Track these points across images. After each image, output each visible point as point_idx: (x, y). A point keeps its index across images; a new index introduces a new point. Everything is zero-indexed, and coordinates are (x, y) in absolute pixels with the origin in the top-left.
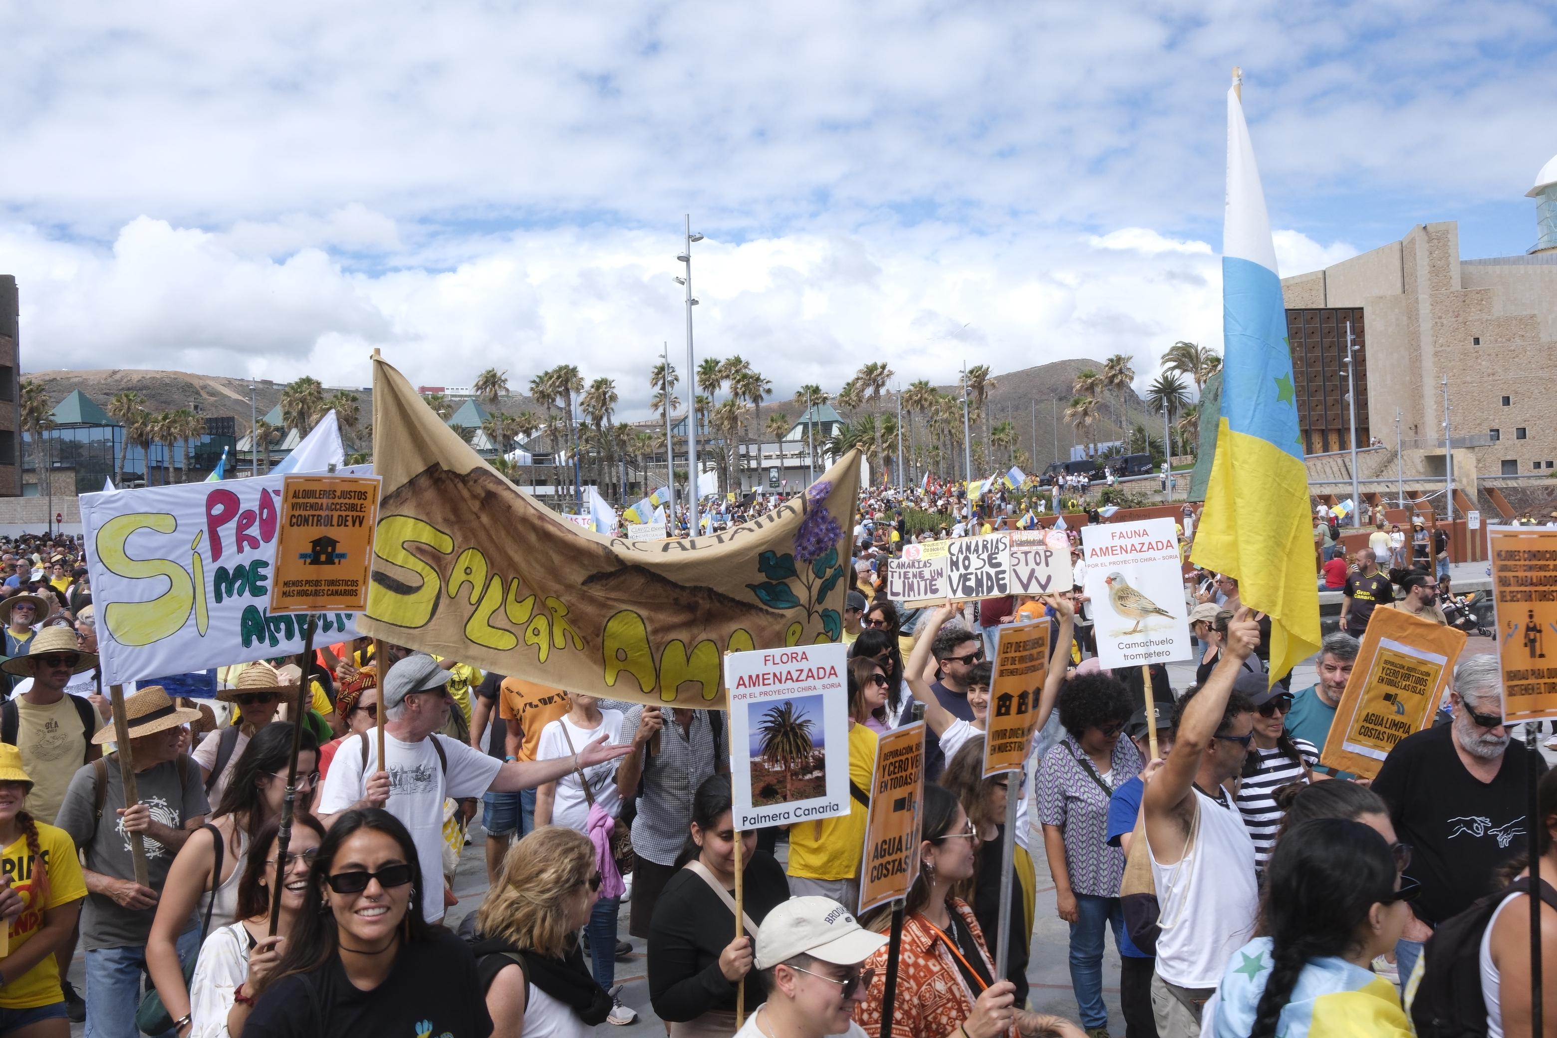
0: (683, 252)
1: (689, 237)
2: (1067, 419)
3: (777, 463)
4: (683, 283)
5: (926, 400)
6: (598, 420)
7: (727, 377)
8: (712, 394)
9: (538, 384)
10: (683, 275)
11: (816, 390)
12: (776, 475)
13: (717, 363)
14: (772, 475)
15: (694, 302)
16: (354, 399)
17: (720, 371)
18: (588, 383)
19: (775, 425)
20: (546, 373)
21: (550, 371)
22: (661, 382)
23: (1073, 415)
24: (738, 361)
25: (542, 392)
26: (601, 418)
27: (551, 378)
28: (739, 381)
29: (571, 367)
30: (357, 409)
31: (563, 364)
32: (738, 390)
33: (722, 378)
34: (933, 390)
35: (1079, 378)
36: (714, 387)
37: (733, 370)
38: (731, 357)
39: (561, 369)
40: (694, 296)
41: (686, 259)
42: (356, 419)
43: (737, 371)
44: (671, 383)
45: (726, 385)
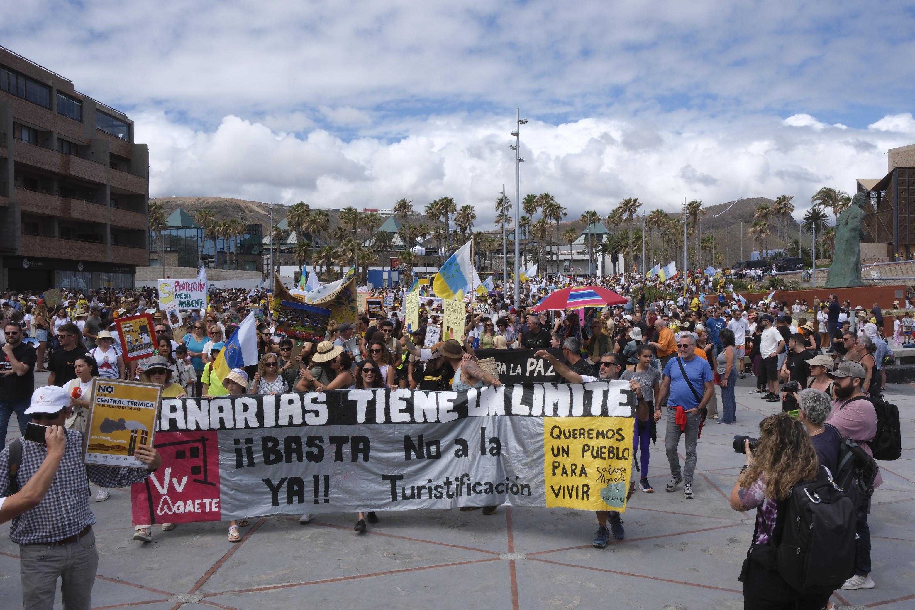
0: (515, 130)
1: (519, 121)
2: (750, 235)
3: (569, 257)
4: (514, 149)
5: (661, 221)
6: (464, 229)
7: (541, 205)
8: (531, 216)
9: (430, 208)
10: (515, 144)
11: (594, 214)
12: (568, 264)
13: (535, 197)
14: (565, 264)
15: (521, 160)
16: (327, 215)
17: (537, 202)
18: (459, 208)
19: (568, 235)
20: (435, 202)
21: (437, 200)
22: (501, 208)
23: (753, 232)
24: (547, 195)
25: (432, 213)
26: (466, 228)
27: (437, 205)
28: (547, 208)
29: (450, 198)
30: (328, 221)
31: (445, 197)
32: (547, 213)
33: (538, 206)
34: (666, 215)
35: (758, 209)
36: (533, 211)
37: (545, 201)
38: (543, 194)
39: (443, 199)
40: (521, 156)
41: (517, 134)
42: (328, 227)
43: (547, 202)
44: (507, 209)
45: (540, 210)
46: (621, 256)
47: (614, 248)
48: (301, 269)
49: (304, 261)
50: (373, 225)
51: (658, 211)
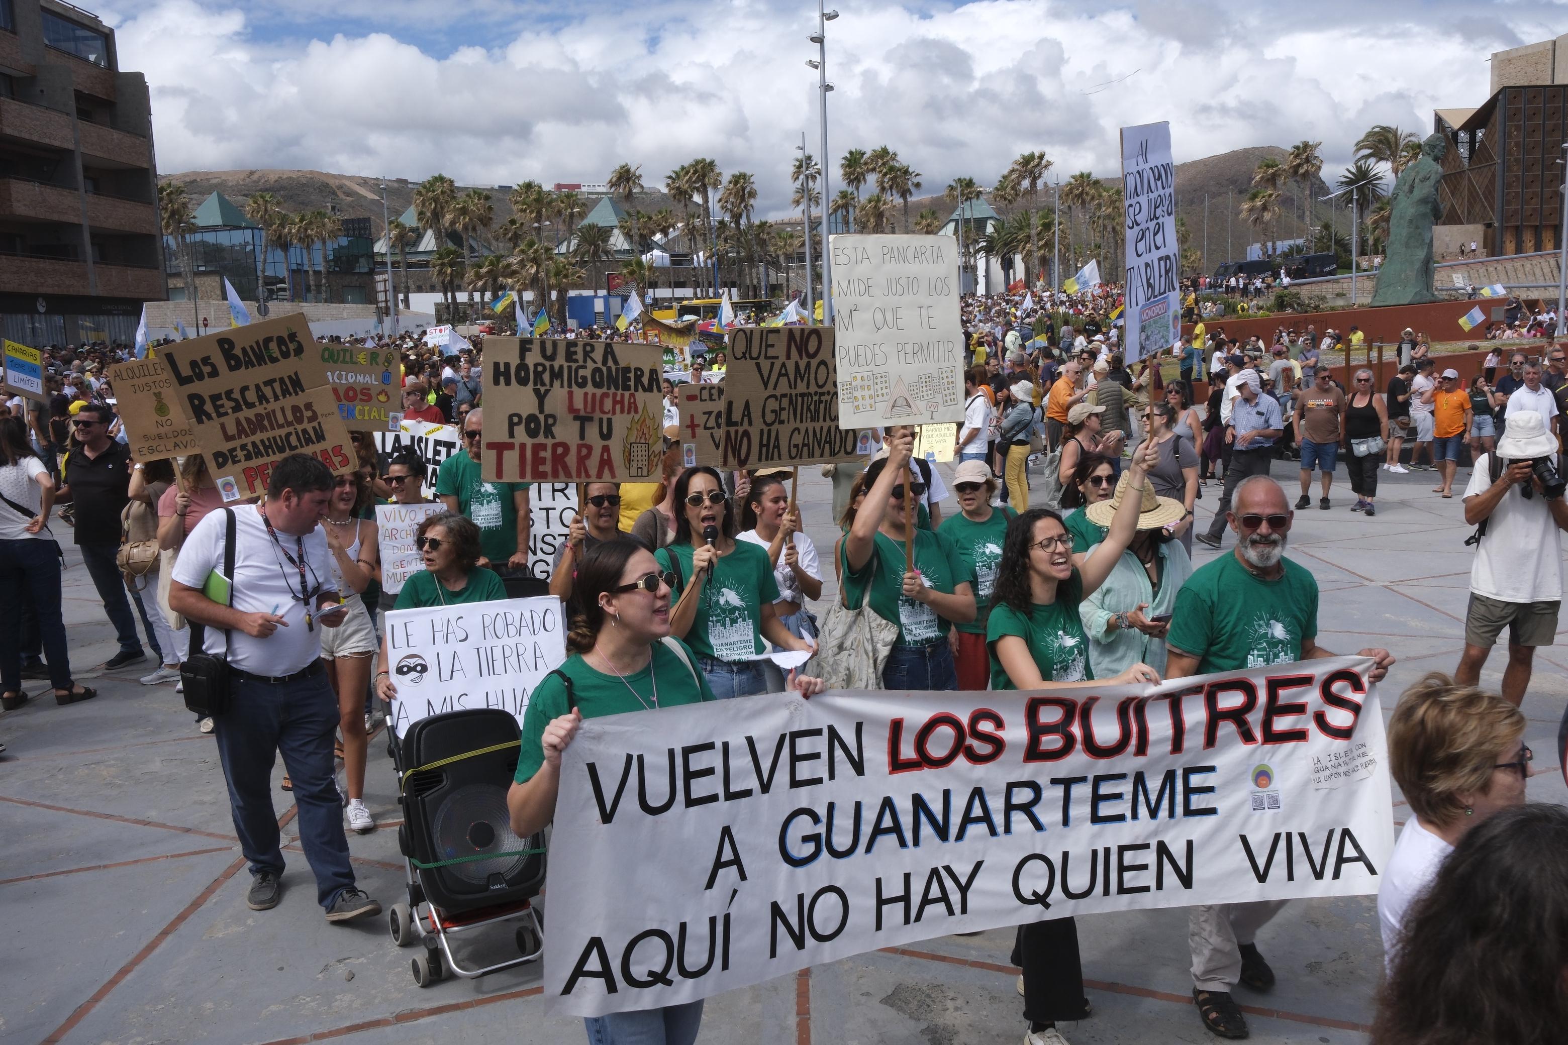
0: (817, 31)
1: (823, 15)
2: (1244, 215)
4: (816, 67)
5: (1087, 194)
6: (737, 218)
7: (874, 170)
8: (857, 189)
9: (674, 180)
10: (816, 58)
11: (969, 183)
13: (863, 154)
15: (828, 88)
16: (487, 198)
17: (866, 163)
18: (726, 178)
19: (924, 222)
20: (683, 168)
21: (686, 165)
22: (802, 177)
23: (1251, 210)
24: (885, 151)
25: (678, 188)
26: (740, 215)
27: (687, 173)
28: (885, 175)
29: (708, 160)
30: (490, 208)
31: (700, 157)
32: (887, 186)
33: (868, 171)
34: (1096, 182)
35: (1260, 168)
36: (859, 181)
37: (880, 162)
38: (878, 148)
39: (697, 163)
40: (829, 80)
41: (820, 40)
42: (491, 219)
43: (884, 164)
44: (814, 178)
45: (872, 179)
46: (1018, 259)
47: (1006, 245)
48: (446, 299)
49: (451, 282)
50: (572, 215)
51: (1082, 175)
